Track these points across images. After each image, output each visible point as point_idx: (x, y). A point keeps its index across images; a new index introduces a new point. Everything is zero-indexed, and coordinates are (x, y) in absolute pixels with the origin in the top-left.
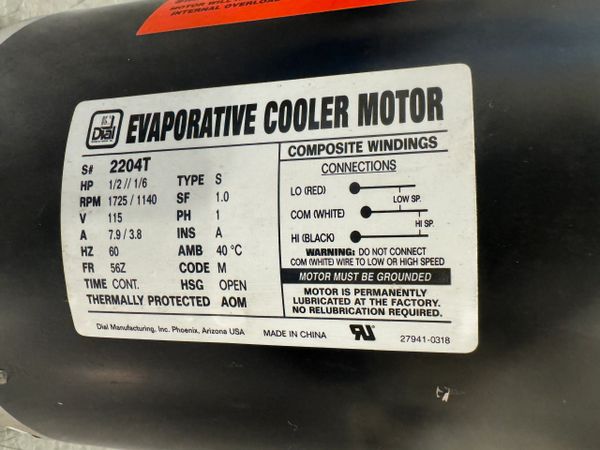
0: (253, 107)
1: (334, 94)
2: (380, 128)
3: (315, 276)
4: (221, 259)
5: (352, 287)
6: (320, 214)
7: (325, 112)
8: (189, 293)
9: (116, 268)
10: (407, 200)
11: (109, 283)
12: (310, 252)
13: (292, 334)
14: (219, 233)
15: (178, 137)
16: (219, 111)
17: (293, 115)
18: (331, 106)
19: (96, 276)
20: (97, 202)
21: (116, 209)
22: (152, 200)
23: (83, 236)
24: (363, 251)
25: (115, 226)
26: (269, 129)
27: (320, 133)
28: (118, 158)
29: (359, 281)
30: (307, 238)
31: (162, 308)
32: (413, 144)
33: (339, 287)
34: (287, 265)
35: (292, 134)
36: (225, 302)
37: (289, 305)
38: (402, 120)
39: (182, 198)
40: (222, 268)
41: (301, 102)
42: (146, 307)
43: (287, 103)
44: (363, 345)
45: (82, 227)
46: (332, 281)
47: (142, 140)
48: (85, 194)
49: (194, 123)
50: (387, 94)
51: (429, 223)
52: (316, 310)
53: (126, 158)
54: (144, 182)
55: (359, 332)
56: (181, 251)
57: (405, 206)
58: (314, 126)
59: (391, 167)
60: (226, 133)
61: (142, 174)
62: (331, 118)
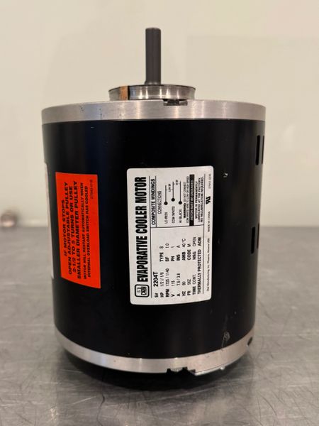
0: (137, 238)
1: (135, 211)
2: (147, 196)
3: (192, 215)
4: (186, 245)
5: (195, 204)
6: (173, 214)
7: (141, 213)
8: (197, 257)
9: (189, 283)
10: (170, 188)
11: (194, 286)
12: (185, 217)
13: (209, 222)
14: (179, 247)
15: (147, 263)
16: (138, 249)
17: (141, 224)
18: (139, 212)
19: (192, 290)
20: (168, 291)
21: (170, 283)
22: (167, 270)
23: (179, 295)
24: (185, 201)
25: (176, 283)
26: (146, 231)
27: (148, 215)
28: (153, 284)
29: (193, 202)
30: (180, 218)
31: (202, 266)
32: (153, 186)
33: (195, 207)
34: (188, 224)
35: (148, 224)
36: (199, 245)
37: (200, 223)
38: (145, 189)
39: (167, 259)
40: (189, 245)
41: (137, 221)
42: (201, 272)
43: (137, 226)
44: (212, 200)
46: (193, 210)
47: (147, 276)
48: (165, 295)
49: (142, 258)
50: (136, 194)
51: (177, 181)
52: (202, 215)
53: (153, 281)
54: (161, 274)
55: (208, 201)
56: (184, 259)
57: (172, 188)
58: (145, 217)
59: (160, 193)
60: (146, 246)
61: (159, 274)
62: (143, 212)
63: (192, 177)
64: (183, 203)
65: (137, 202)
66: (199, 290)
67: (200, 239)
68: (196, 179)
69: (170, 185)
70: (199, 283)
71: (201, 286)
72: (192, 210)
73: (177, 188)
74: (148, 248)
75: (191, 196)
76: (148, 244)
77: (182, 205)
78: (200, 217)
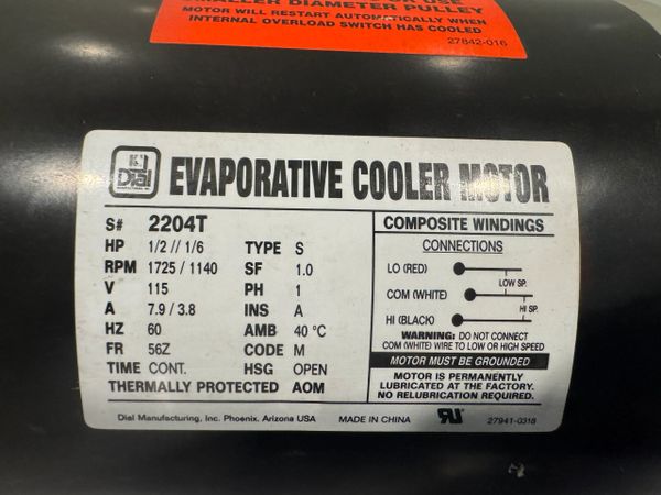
1: (433, 160)
2: (485, 205)
3: (409, 361)
4: (300, 341)
5: (447, 372)
6: (420, 295)
7: (424, 181)
8: (253, 378)
9: (155, 349)
10: (513, 283)
11: (143, 368)
12: (405, 335)
13: (373, 419)
14: (299, 311)
16: (294, 165)
17: (385, 179)
18: (428, 174)
20: (131, 267)
21: (161, 278)
22: (210, 268)
23: (110, 309)
24: (464, 335)
25: (157, 299)
27: (419, 204)
28: (160, 213)
29: (456, 365)
30: (404, 320)
31: (216, 396)
32: (520, 225)
33: (434, 372)
34: (378, 348)
35: (387, 202)
36: (297, 387)
37: (375, 389)
38: (508, 200)
39: (253, 268)
40: (299, 350)
41: (395, 165)
43: (378, 164)
44: (449, 428)
45: (108, 298)
46: (427, 366)
47: (192, 192)
48: (113, 256)
49: (263, 177)
50: (490, 166)
51: (533, 309)
52: (405, 395)
53: (172, 213)
54: (199, 246)
55: (446, 416)
56: (249, 331)
57: (511, 290)
59: (497, 248)
61: (196, 235)
62: (430, 188)
63: (539, 361)
64: (456, 330)
65: (464, 168)
67: (319, 388)
68: (530, 376)
69: (522, 283)
70: (151, 387)
71: (140, 394)
72: (427, 360)
73: (510, 308)
74: (300, 201)
75: (474, 360)
76: (313, 201)
77: (448, 327)
78: (401, 389)
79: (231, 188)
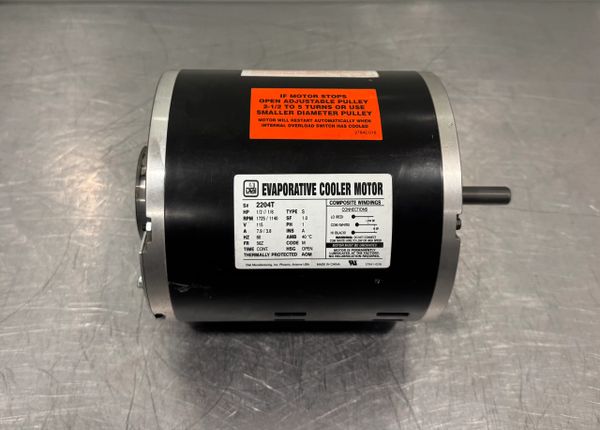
63: (380, 245)
65: (356, 184)
66: (249, 255)
67: (310, 254)
68: (377, 249)
70: (257, 255)
71: (253, 257)
72: (344, 245)
73: (371, 228)
74: (303, 197)
75: (359, 245)
76: (307, 196)
78: (335, 255)
79: (281, 193)
